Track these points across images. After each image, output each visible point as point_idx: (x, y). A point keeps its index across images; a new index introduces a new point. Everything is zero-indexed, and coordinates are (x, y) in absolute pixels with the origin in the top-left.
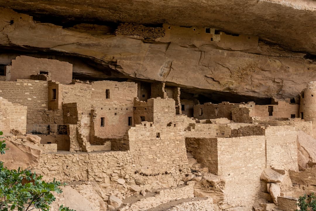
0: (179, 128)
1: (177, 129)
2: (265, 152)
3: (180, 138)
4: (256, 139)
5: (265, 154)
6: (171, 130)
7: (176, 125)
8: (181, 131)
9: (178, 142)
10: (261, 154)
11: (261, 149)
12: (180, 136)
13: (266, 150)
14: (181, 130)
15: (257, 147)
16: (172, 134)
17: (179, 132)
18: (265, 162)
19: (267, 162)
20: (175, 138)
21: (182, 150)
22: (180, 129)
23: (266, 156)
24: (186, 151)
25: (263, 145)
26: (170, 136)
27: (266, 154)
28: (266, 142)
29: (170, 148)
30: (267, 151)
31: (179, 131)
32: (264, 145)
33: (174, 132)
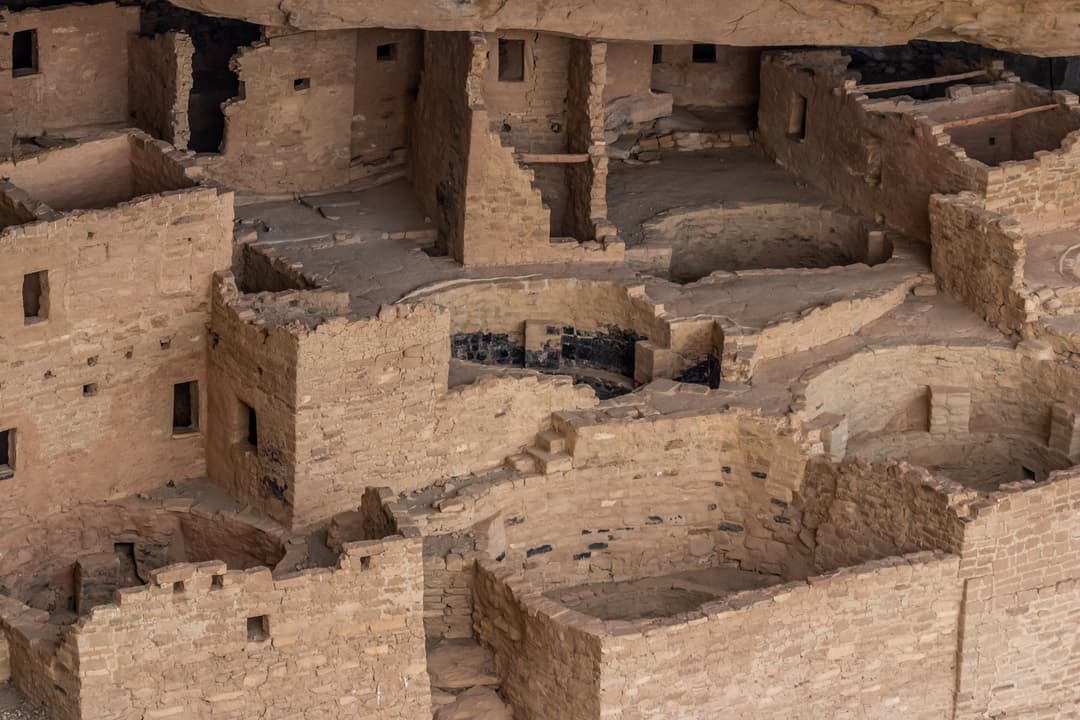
0: (388, 574)
1: (380, 582)
2: (953, 648)
3: (398, 623)
4: (897, 588)
5: (950, 659)
6: (341, 592)
7: (374, 560)
8: (401, 590)
9: (383, 649)
10: (920, 663)
11: (928, 638)
12: (398, 612)
13: (960, 634)
14: (403, 580)
15: (896, 632)
16: (346, 608)
17: (389, 596)
18: (949, 706)
19: (960, 705)
20: (363, 628)
21: (401, 686)
22: (398, 580)
23: (957, 669)
24: (428, 689)
25: (941, 614)
26: (329, 620)
27: (958, 657)
28: (964, 595)
29: (327, 688)
30: (968, 640)
31: (387, 591)
32: (948, 615)
33: (362, 598)
